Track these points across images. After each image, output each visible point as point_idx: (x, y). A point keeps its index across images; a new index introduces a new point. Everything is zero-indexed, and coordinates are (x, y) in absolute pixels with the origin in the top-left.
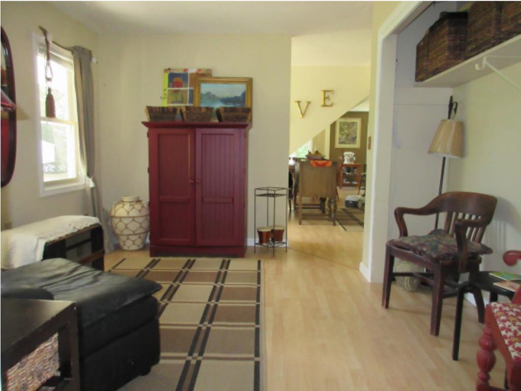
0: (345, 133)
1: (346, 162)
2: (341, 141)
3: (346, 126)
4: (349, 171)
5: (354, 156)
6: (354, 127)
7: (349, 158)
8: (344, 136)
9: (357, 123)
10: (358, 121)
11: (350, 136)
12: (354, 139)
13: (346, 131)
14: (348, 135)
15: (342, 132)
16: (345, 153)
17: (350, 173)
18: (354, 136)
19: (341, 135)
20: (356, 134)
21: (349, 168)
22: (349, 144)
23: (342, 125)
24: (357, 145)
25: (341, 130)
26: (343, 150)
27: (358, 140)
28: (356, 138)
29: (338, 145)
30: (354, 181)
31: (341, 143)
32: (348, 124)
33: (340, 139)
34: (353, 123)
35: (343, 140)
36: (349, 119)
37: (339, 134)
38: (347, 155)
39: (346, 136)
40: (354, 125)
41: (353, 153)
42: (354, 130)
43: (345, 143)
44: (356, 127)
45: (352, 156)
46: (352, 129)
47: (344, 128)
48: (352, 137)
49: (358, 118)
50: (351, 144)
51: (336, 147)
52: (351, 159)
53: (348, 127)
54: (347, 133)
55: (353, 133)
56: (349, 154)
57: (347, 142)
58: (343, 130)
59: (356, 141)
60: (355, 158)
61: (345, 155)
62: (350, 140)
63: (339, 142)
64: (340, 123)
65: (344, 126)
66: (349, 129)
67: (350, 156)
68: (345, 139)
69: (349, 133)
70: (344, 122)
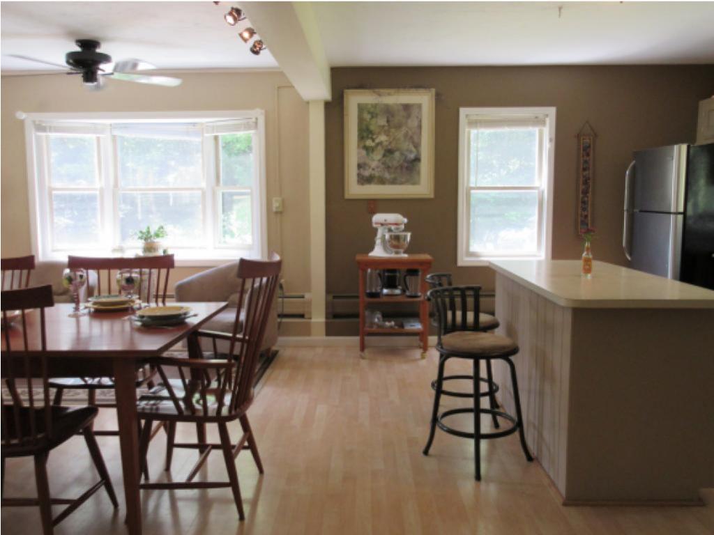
0: (380, 143)
1: (378, 252)
2: (367, 173)
3: (382, 121)
4: (391, 284)
5: (407, 228)
6: (413, 123)
7: (387, 236)
8: (378, 156)
9: (419, 106)
10: (424, 100)
11: (397, 154)
12: (410, 167)
13: (383, 138)
14: (389, 152)
15: (369, 143)
16: (378, 218)
17: (398, 291)
18: (412, 156)
19: (364, 152)
20: (417, 146)
21: (390, 274)
22: (393, 182)
23: (367, 116)
24: (423, 187)
25: (365, 132)
26: (375, 205)
27: (426, 167)
28: (417, 159)
29: (355, 189)
30: (414, 315)
31: (364, 180)
32: (388, 111)
33: (360, 166)
34: (407, 107)
35: (373, 169)
36: (389, 94)
37: (358, 146)
38: (382, 225)
39: (384, 156)
40: (409, 116)
41: (404, 216)
42: (410, 133)
43: (382, 181)
44: (416, 124)
45: (397, 229)
46: (404, 130)
47: (372, 128)
48: (405, 160)
49: (422, 91)
50: (402, 183)
51: (347, 196)
52: (397, 238)
53: (388, 121)
54: (385, 143)
55: (406, 145)
56: (389, 221)
57: (387, 175)
58: (370, 136)
59: (419, 173)
60: (409, 235)
61: (376, 223)
62: (396, 168)
63: (359, 175)
64: (361, 108)
65: (374, 121)
66: (393, 130)
67: (393, 227)
68: (378, 167)
69: (393, 146)
70: (375, 106)
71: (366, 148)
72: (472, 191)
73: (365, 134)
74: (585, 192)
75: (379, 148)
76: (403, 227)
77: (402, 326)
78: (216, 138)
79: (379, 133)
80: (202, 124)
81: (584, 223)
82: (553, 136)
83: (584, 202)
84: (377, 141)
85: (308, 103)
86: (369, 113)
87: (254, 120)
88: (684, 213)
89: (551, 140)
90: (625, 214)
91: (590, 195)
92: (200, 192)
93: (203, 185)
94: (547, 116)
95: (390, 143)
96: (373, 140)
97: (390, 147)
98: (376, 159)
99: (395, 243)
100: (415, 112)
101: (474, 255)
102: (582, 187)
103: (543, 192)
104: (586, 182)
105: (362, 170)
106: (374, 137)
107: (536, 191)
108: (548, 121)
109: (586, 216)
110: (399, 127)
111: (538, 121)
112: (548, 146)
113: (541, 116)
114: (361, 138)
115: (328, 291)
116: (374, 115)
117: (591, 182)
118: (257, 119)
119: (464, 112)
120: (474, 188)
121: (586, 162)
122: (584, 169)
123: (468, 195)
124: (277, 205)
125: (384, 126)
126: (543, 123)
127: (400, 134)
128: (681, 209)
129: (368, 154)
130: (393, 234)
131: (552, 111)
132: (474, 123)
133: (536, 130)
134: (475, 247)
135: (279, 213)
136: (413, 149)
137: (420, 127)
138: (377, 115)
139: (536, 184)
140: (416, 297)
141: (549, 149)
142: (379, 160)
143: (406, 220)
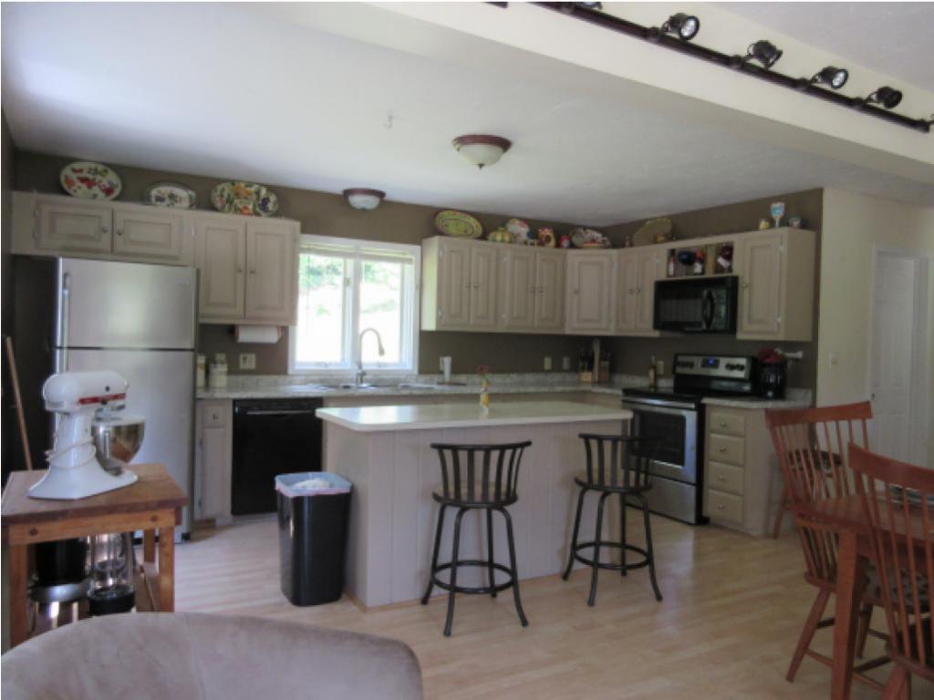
88: (194, 351)
128: (192, 346)
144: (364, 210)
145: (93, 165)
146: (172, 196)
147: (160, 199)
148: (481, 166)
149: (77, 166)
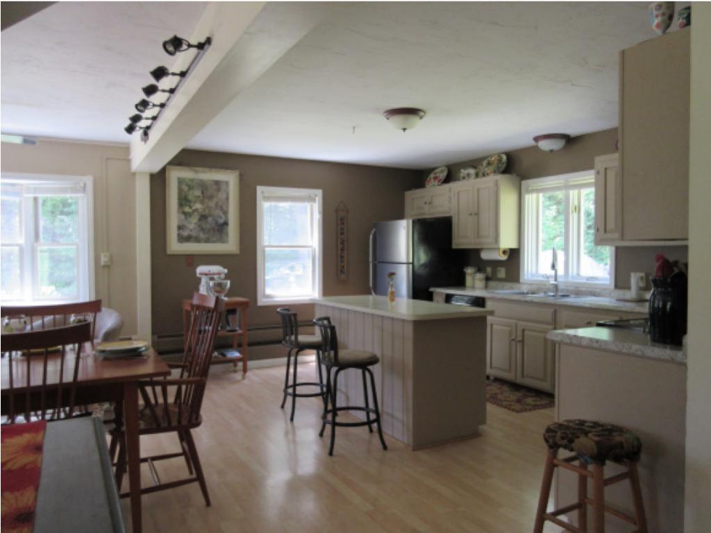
0: (196, 210)
2: (185, 233)
3: (198, 193)
5: (227, 277)
6: (222, 195)
7: (211, 283)
8: (194, 220)
9: (227, 183)
10: (230, 179)
11: (210, 219)
12: (220, 229)
13: (198, 206)
14: (203, 217)
15: (187, 209)
16: (201, 269)
18: (222, 221)
19: (183, 217)
20: (226, 213)
22: (207, 241)
23: (185, 188)
24: (231, 245)
25: (183, 201)
26: (192, 260)
27: (233, 230)
28: (226, 224)
29: (175, 246)
30: (229, 346)
31: (182, 239)
32: (203, 186)
33: (180, 228)
34: (217, 183)
35: (191, 231)
36: (204, 172)
37: (178, 212)
38: (206, 274)
39: (200, 220)
40: (219, 190)
41: (225, 267)
42: (220, 203)
43: (198, 240)
44: (224, 196)
45: (220, 278)
46: (215, 200)
47: (190, 197)
48: (217, 223)
49: (229, 171)
50: (214, 242)
51: (169, 252)
52: (220, 285)
53: (203, 193)
54: (201, 210)
55: (218, 212)
56: (211, 272)
57: (202, 236)
58: (188, 204)
59: (227, 234)
60: (229, 282)
61: (200, 274)
62: (209, 230)
63: (179, 235)
64: (180, 181)
65: (191, 192)
66: (206, 200)
67: (216, 277)
68: (195, 229)
69: (207, 212)
70: (192, 180)
71: (185, 214)
72: (267, 249)
73: (184, 202)
74: (342, 250)
75: (196, 214)
76: (223, 276)
77: (224, 355)
78: (36, 199)
79: (195, 202)
80: (21, 185)
81: (342, 272)
82: (321, 210)
83: (342, 257)
84: (194, 208)
85: (134, 174)
86: (187, 185)
87: (82, 185)
88: (413, 263)
89: (320, 213)
90: (371, 264)
91: (345, 252)
92: (18, 248)
93: (21, 241)
94: (316, 196)
95: (204, 211)
96: (191, 207)
97: (203, 214)
98: (193, 223)
99: (218, 289)
100: (223, 187)
101: (269, 296)
102: (340, 246)
103: (315, 249)
104: (342, 243)
105: (181, 231)
106: (192, 205)
107: (310, 249)
108: (317, 199)
109: (343, 267)
110: (211, 198)
111: (311, 199)
112: (317, 217)
113: (313, 196)
114: (181, 205)
115: (153, 333)
116: (190, 188)
117: (345, 243)
118: (85, 184)
119: (260, 189)
120: (268, 246)
121: (342, 229)
122: (342, 234)
123: (264, 251)
124: (106, 259)
125: (198, 197)
126: (314, 200)
127: (212, 204)
128: (411, 261)
129: (186, 218)
130: (216, 282)
131: (319, 193)
132: (268, 199)
133: (307, 205)
134: (268, 291)
135: (107, 267)
136: (223, 216)
137: (227, 198)
138: (193, 188)
139: (309, 243)
140: (236, 331)
141: (319, 220)
142: (196, 223)
143: (226, 271)
144: (552, 151)
145: (441, 169)
146: (469, 175)
147: (464, 178)
148: (404, 129)
149: (437, 170)
